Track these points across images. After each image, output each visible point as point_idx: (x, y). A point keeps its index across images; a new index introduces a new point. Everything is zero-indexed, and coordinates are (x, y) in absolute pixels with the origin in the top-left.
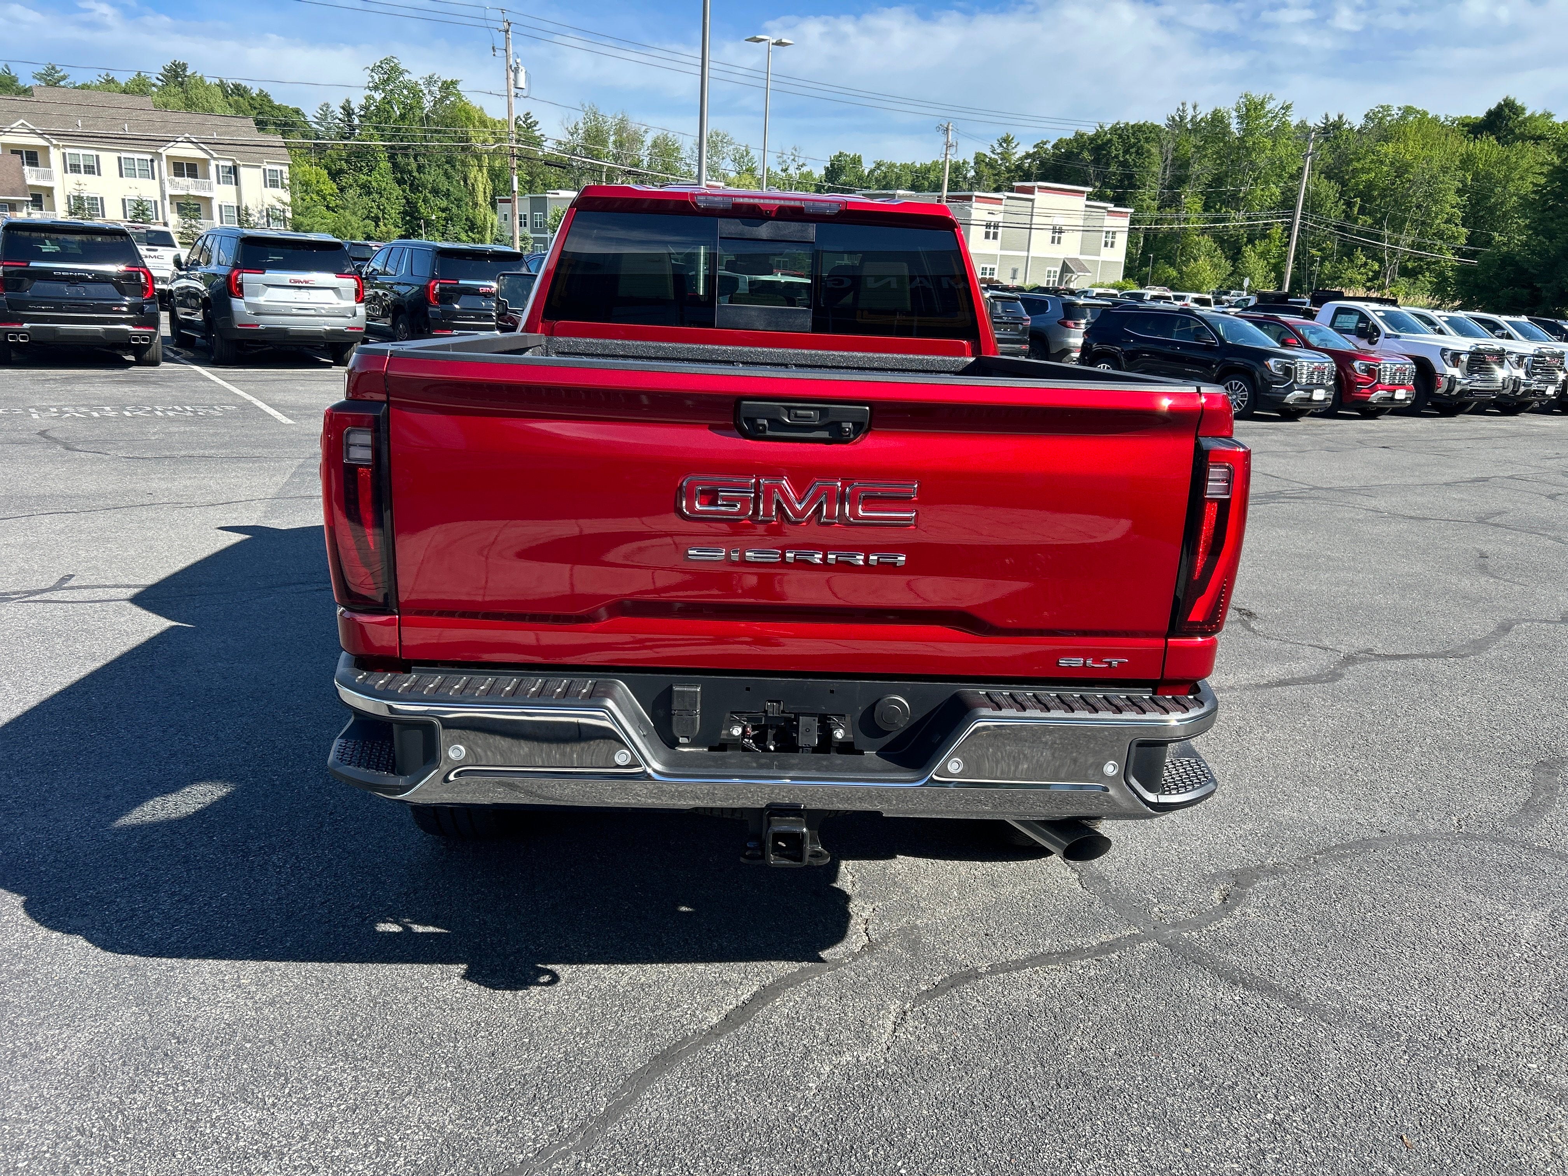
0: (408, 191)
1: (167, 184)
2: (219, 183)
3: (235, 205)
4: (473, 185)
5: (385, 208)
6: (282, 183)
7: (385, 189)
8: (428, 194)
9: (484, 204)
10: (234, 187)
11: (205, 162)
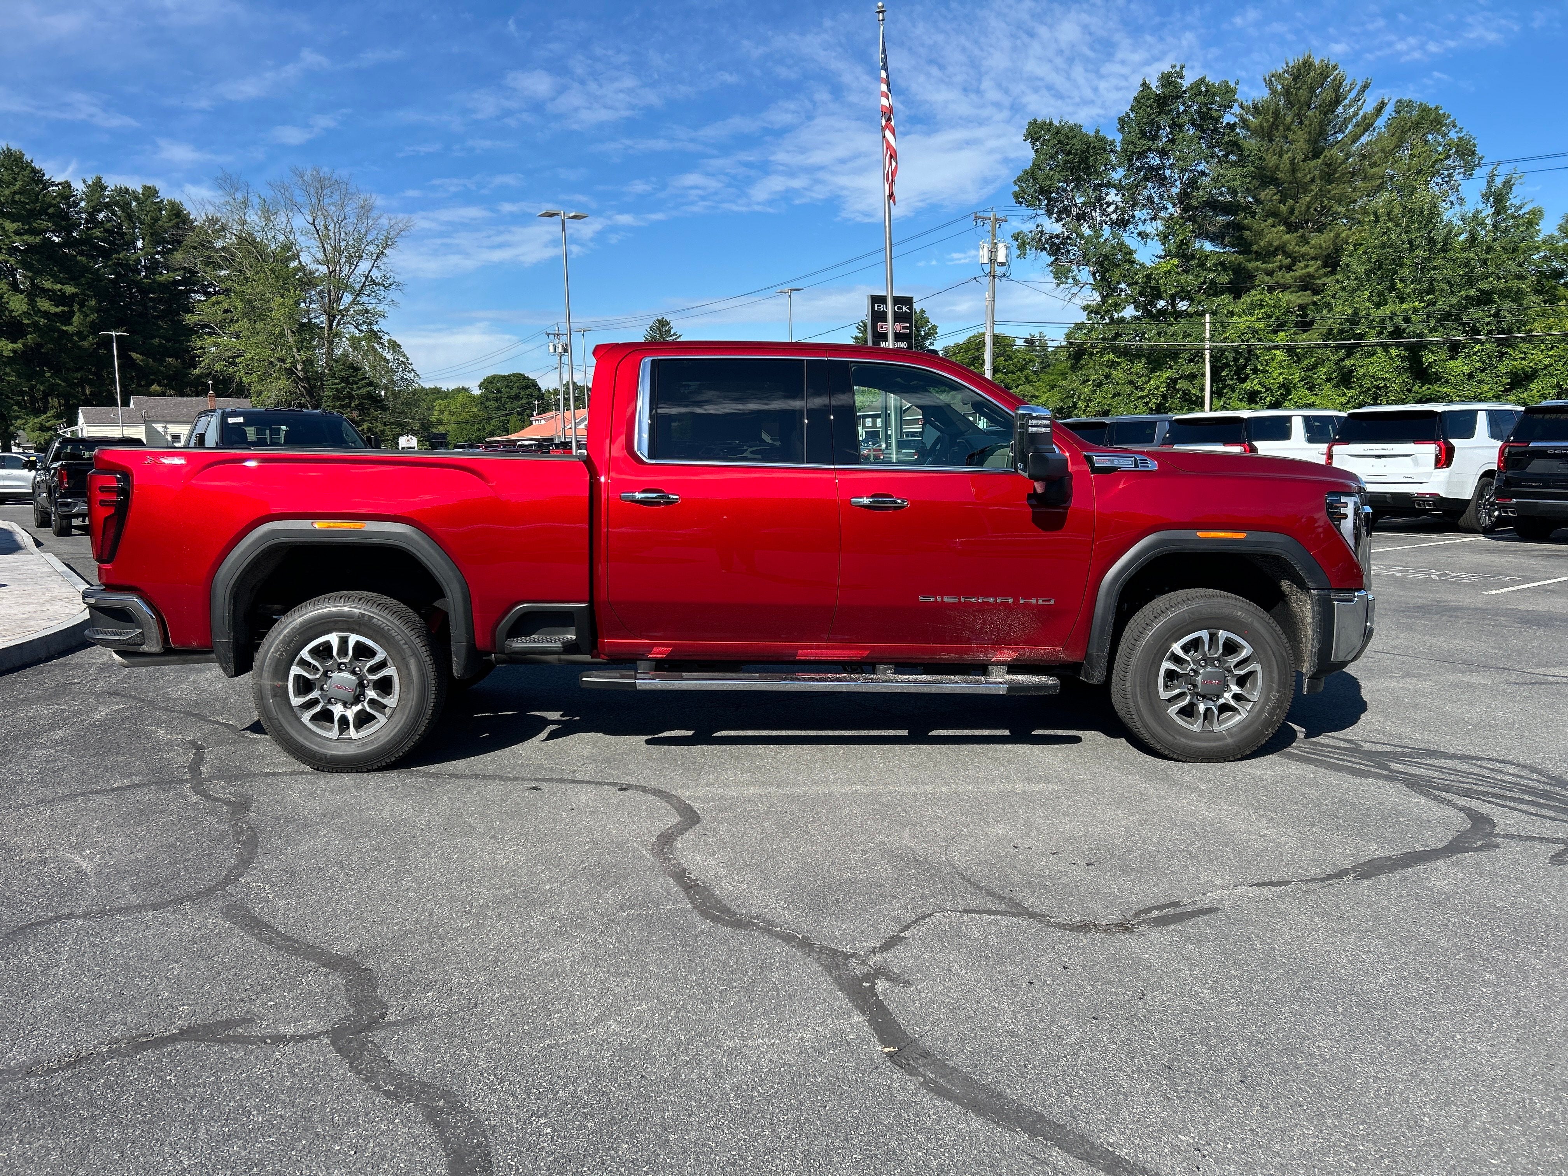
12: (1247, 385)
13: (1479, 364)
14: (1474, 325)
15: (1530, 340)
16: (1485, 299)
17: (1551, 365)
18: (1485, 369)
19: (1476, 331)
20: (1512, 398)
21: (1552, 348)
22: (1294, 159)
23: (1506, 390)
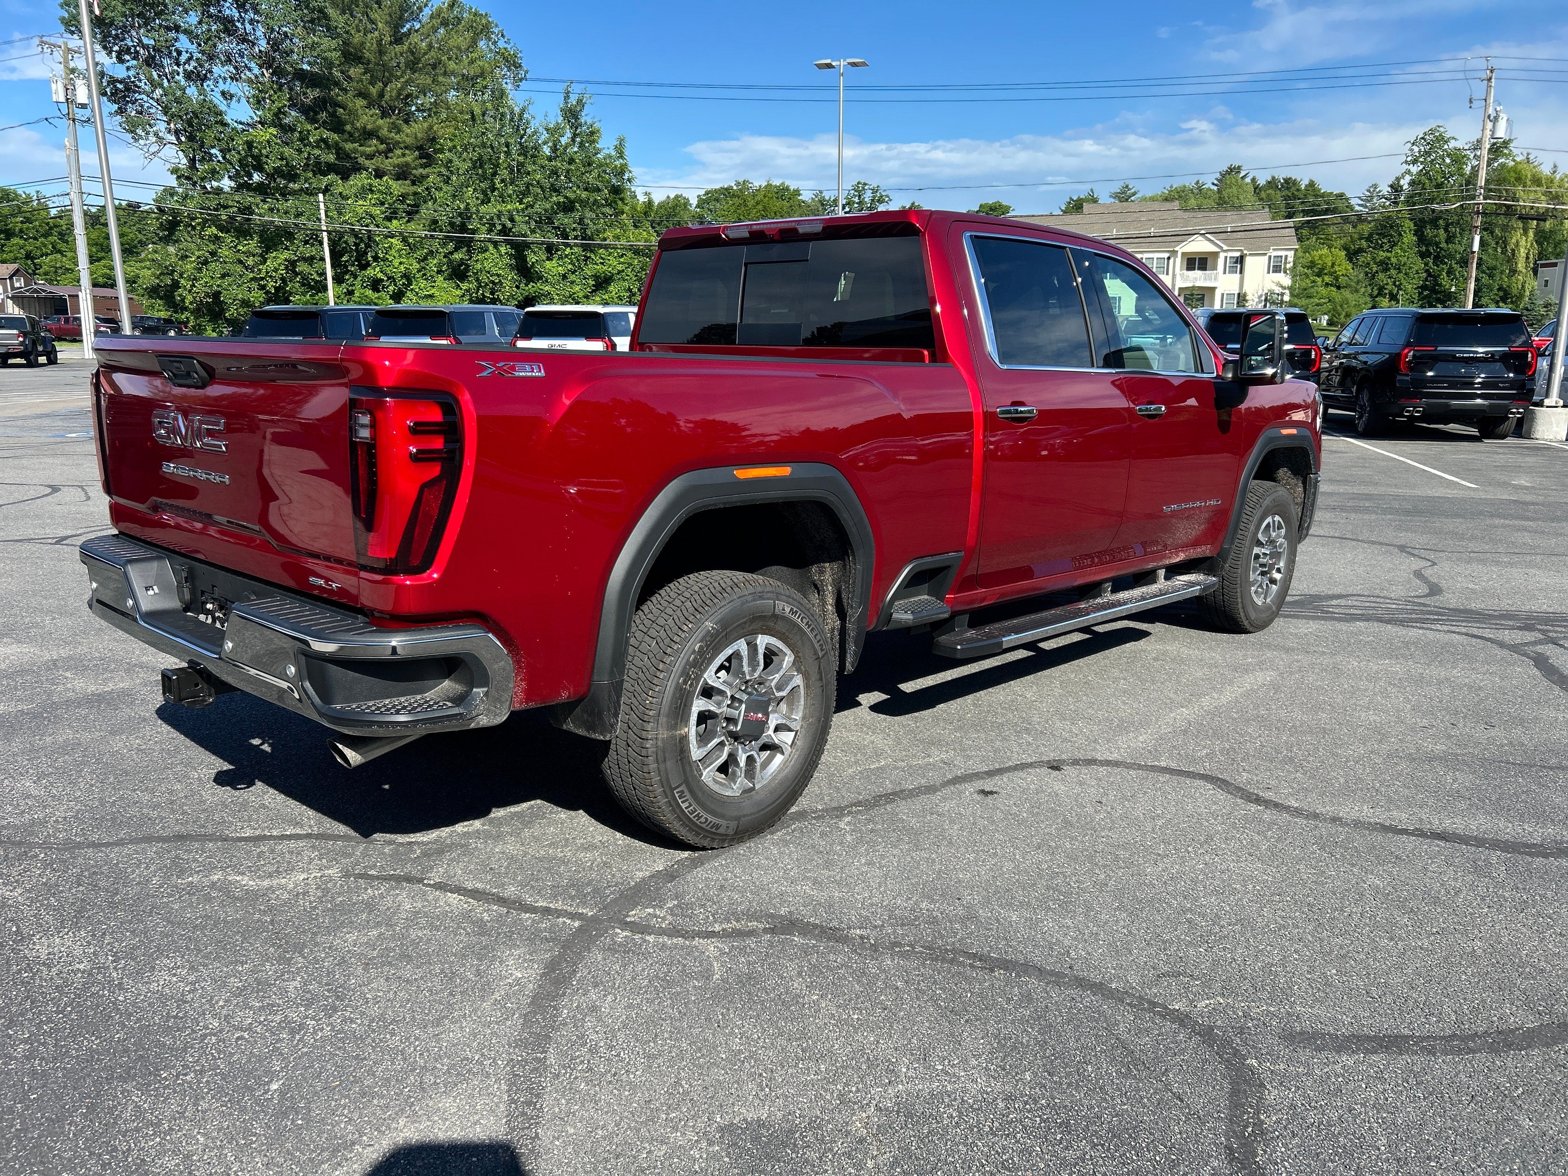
0: (1431, 264)
1: (1178, 278)
2: (1225, 273)
3: (1236, 292)
4: (1513, 250)
5: (1401, 284)
6: (1285, 268)
7: (1405, 264)
8: (1454, 266)
9: (1524, 271)
10: (1238, 276)
11: (1215, 255)
12: (370, 272)
13: (570, 266)
14: (565, 230)
15: (606, 247)
16: (568, 207)
17: (623, 271)
18: (576, 271)
19: (565, 236)
20: (598, 299)
21: (622, 256)
22: (381, 40)
23: (593, 291)
